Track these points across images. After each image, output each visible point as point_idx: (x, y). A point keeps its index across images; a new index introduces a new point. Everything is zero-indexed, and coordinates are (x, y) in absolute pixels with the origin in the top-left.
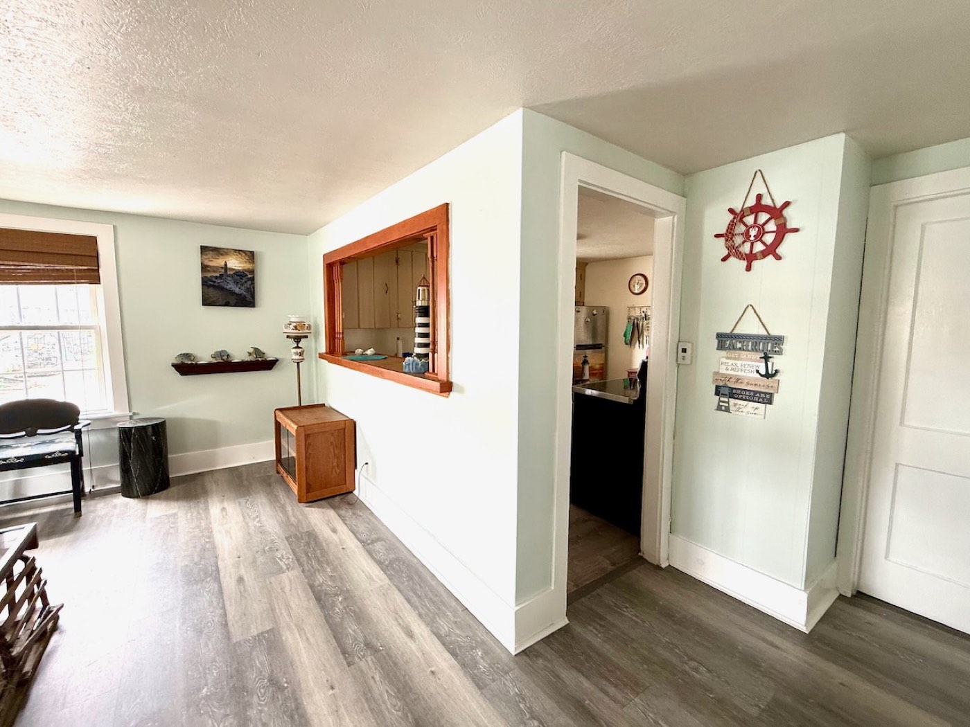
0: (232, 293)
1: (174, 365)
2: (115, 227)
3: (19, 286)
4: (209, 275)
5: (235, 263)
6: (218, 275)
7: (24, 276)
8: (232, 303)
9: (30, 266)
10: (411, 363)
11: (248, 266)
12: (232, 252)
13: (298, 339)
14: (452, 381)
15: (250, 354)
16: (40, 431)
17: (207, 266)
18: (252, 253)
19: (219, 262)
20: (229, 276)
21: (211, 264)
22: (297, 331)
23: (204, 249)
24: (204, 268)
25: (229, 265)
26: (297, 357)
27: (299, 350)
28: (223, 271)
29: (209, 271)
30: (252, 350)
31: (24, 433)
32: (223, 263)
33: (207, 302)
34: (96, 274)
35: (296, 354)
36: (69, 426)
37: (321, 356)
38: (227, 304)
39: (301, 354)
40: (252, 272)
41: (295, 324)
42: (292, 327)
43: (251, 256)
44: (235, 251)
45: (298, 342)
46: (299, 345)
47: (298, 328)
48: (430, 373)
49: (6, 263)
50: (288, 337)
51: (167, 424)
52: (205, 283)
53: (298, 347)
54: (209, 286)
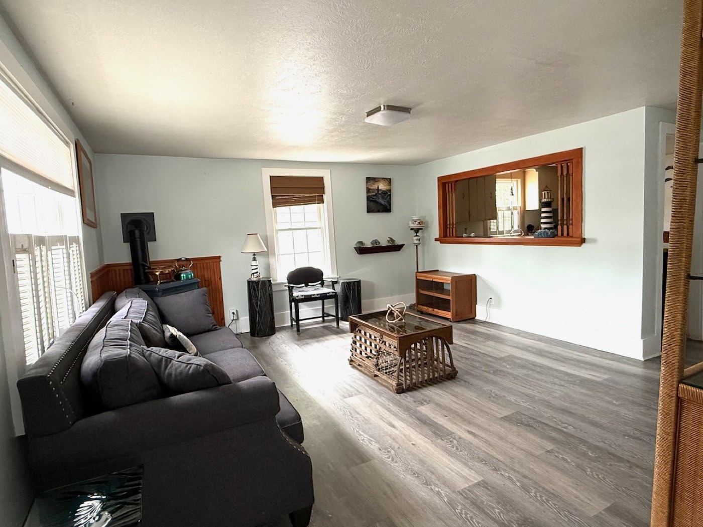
0: (381, 204)
1: (355, 248)
2: (331, 171)
3: (291, 207)
4: (370, 194)
5: (382, 186)
6: (374, 194)
7: (295, 201)
8: (381, 211)
9: (297, 195)
10: (543, 233)
11: (388, 187)
12: (381, 179)
13: (417, 231)
14: (586, 237)
15: (389, 241)
16: (310, 284)
17: (370, 189)
18: (390, 179)
19: (375, 187)
20: (380, 194)
21: (372, 188)
22: (420, 226)
23: (368, 179)
24: (368, 190)
25: (380, 188)
26: (418, 242)
27: (418, 238)
28: (377, 191)
29: (370, 192)
30: (389, 239)
31: (303, 285)
32: (377, 187)
33: (370, 210)
34: (321, 198)
35: (417, 240)
36: (320, 282)
37: (436, 240)
38: (378, 211)
39: (419, 240)
40: (390, 191)
41: (418, 221)
42: (417, 223)
43: (389, 181)
44: (382, 178)
45: (417, 233)
46: (418, 235)
47: (421, 223)
48: (559, 237)
49: (290, 194)
50: (411, 229)
51: (361, 282)
52: (369, 199)
53: (417, 236)
54: (371, 201)
